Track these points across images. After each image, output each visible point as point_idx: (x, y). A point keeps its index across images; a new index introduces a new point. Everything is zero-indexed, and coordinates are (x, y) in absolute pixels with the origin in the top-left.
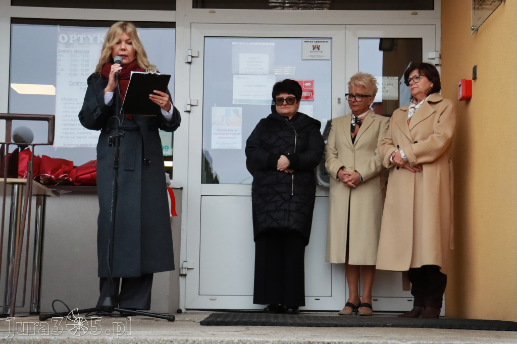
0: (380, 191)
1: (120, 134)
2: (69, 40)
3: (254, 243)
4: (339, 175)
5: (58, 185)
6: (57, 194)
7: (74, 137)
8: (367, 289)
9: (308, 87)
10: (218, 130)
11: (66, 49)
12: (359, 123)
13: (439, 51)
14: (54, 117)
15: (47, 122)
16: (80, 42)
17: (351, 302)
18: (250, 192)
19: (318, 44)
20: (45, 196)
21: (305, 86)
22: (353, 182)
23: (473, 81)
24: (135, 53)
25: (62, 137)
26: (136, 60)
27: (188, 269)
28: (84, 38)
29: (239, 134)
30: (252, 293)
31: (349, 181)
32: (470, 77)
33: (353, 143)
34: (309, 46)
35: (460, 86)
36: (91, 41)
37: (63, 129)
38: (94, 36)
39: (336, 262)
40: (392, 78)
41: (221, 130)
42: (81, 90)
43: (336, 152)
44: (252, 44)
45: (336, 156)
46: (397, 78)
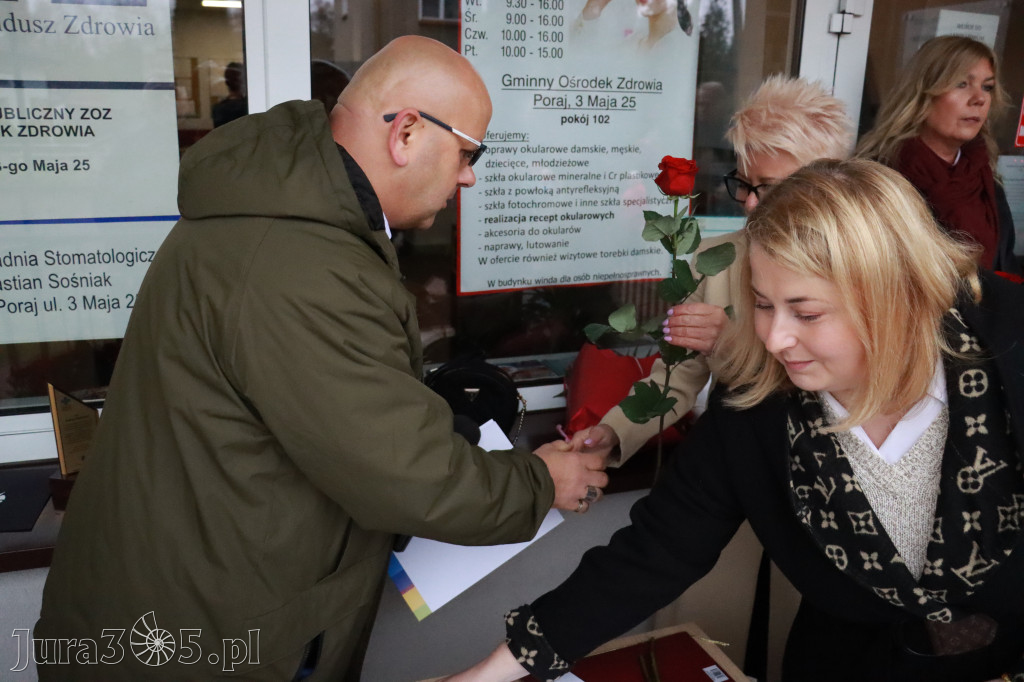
7: (516, 259)
37: (487, 235)
42: (540, 104)
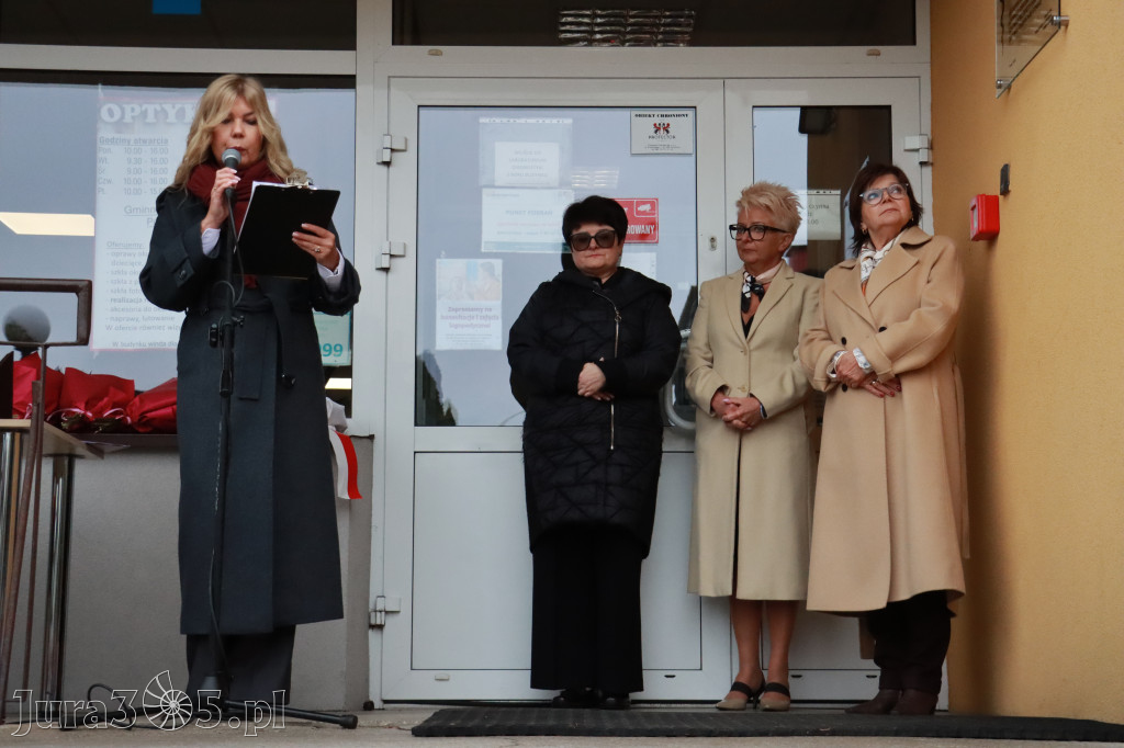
0: (804, 438)
1: (235, 319)
2: (123, 117)
3: (530, 557)
4: (715, 404)
5: (102, 432)
6: (99, 452)
7: (135, 328)
8: (778, 651)
9: (644, 213)
10: (451, 309)
11: (117, 136)
12: (759, 291)
13: (929, 133)
14: (90, 285)
15: (74, 295)
16: (148, 121)
17: (743, 680)
18: (518, 444)
19: (666, 121)
20: (72, 457)
21: (638, 213)
22: (744, 419)
23: (1001, 198)
24: (263, 143)
25: (109, 328)
26: (264, 158)
27: (387, 612)
28: (155, 110)
29: (495, 317)
30: (529, 665)
31: (737, 418)
32: (994, 189)
33: (746, 336)
34: (646, 125)
35: (973, 208)
36: (172, 117)
37: (112, 310)
38: (178, 106)
39: (711, 594)
40: (828, 192)
41: (456, 310)
43: (710, 355)
44: (522, 121)
45: (709, 363)
46: (839, 192)
